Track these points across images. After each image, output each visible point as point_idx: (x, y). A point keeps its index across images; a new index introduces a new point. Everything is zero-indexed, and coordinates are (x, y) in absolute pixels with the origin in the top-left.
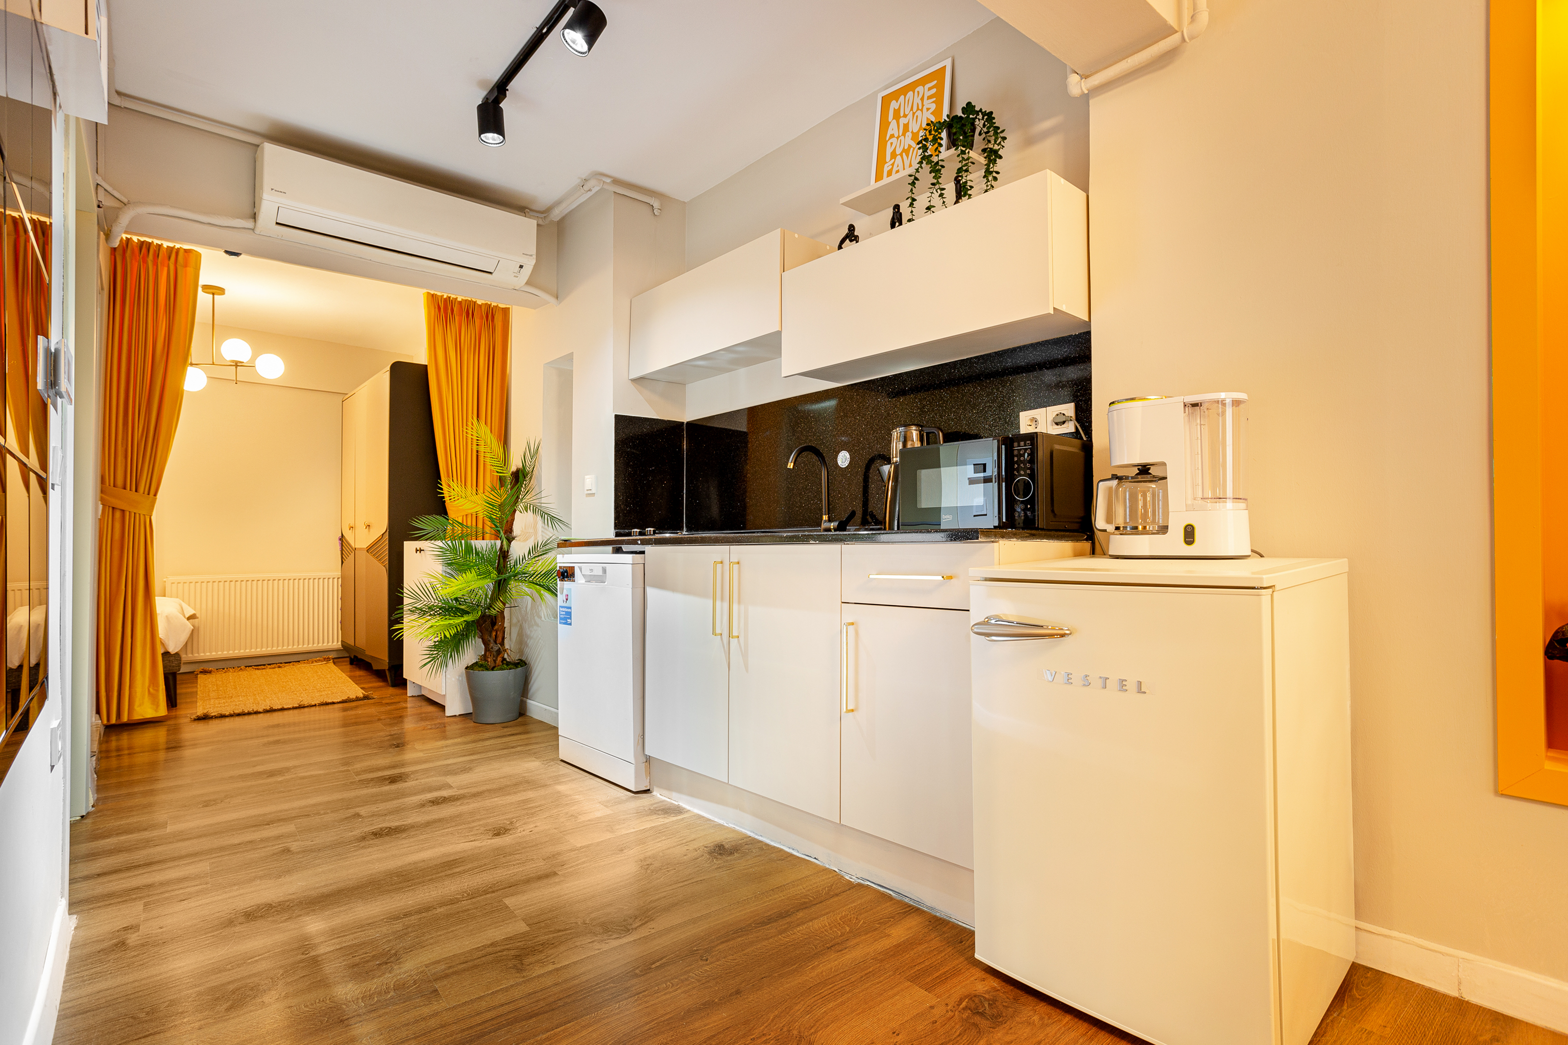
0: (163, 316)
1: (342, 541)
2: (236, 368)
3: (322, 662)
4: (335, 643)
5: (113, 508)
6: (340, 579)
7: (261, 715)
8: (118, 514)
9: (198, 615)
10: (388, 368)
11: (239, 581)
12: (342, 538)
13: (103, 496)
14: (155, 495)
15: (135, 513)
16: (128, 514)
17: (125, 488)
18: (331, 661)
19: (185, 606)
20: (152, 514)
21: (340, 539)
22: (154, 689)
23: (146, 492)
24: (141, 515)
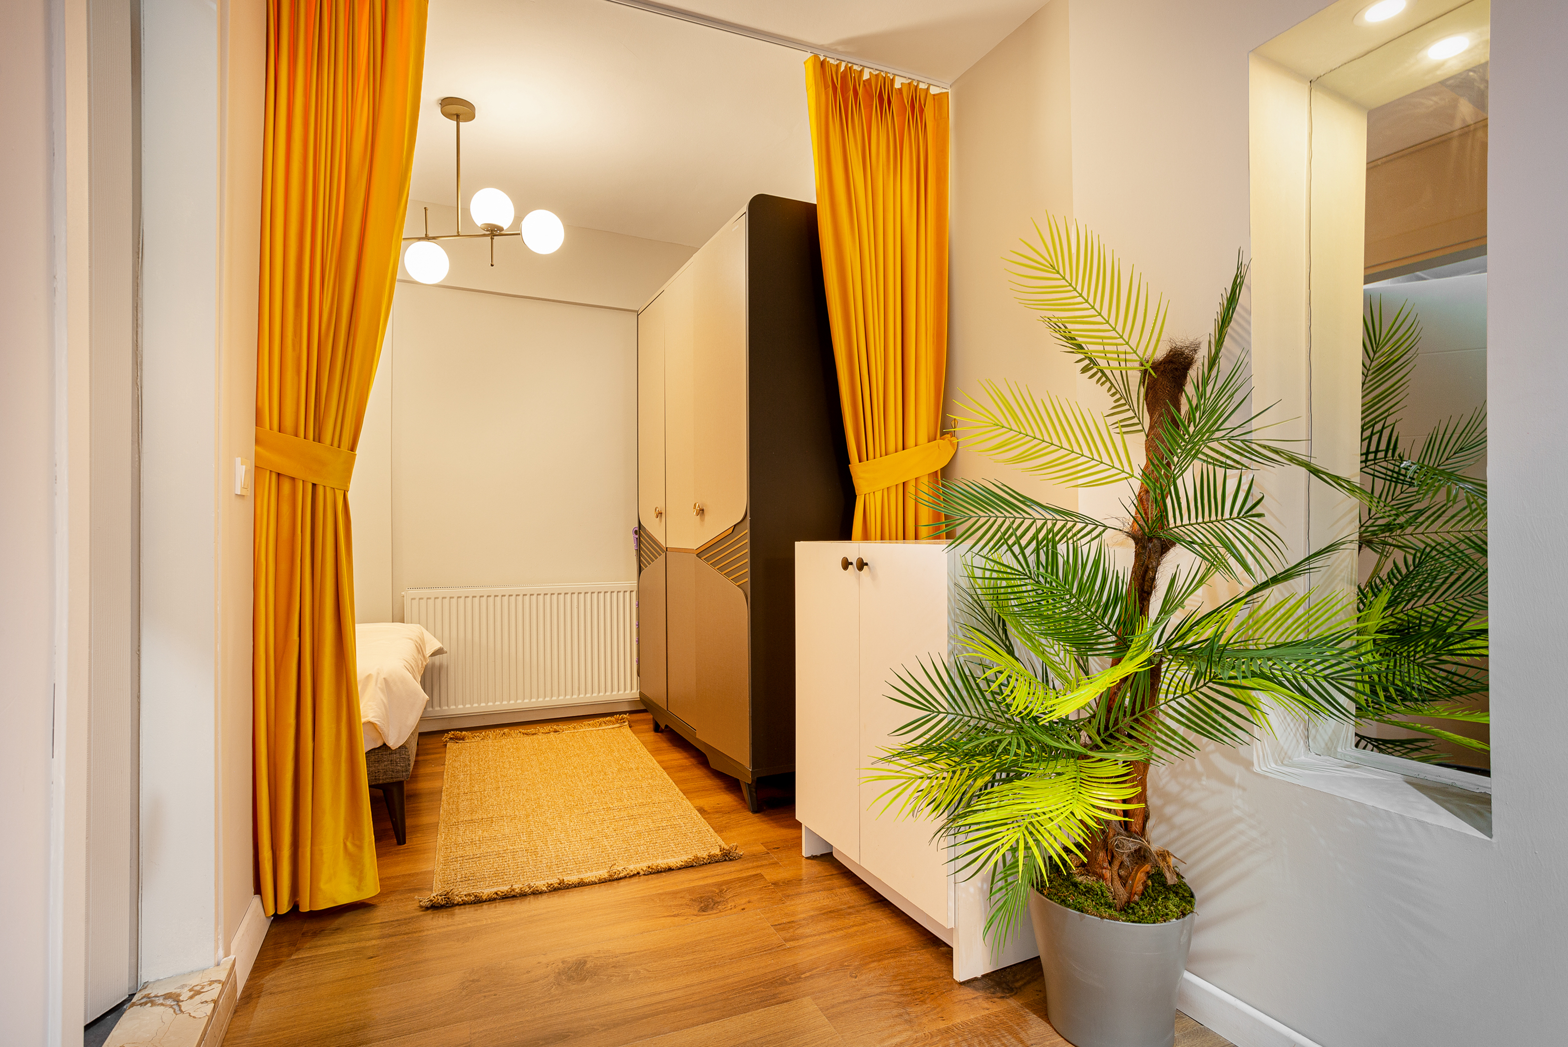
0: (364, 88)
1: (640, 535)
2: (492, 239)
3: (614, 724)
4: (628, 691)
5: (279, 474)
6: (634, 594)
7: (545, 897)
8: (286, 487)
9: (445, 649)
10: (745, 209)
11: (500, 596)
12: (640, 530)
13: (260, 449)
14: (353, 448)
15: (314, 485)
16: (300, 485)
17: (296, 435)
18: (627, 723)
19: (428, 636)
20: (348, 487)
21: (636, 532)
22: (354, 844)
23: (336, 443)
24: (328, 489)
